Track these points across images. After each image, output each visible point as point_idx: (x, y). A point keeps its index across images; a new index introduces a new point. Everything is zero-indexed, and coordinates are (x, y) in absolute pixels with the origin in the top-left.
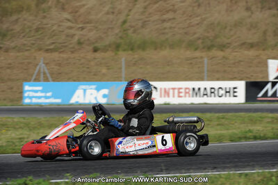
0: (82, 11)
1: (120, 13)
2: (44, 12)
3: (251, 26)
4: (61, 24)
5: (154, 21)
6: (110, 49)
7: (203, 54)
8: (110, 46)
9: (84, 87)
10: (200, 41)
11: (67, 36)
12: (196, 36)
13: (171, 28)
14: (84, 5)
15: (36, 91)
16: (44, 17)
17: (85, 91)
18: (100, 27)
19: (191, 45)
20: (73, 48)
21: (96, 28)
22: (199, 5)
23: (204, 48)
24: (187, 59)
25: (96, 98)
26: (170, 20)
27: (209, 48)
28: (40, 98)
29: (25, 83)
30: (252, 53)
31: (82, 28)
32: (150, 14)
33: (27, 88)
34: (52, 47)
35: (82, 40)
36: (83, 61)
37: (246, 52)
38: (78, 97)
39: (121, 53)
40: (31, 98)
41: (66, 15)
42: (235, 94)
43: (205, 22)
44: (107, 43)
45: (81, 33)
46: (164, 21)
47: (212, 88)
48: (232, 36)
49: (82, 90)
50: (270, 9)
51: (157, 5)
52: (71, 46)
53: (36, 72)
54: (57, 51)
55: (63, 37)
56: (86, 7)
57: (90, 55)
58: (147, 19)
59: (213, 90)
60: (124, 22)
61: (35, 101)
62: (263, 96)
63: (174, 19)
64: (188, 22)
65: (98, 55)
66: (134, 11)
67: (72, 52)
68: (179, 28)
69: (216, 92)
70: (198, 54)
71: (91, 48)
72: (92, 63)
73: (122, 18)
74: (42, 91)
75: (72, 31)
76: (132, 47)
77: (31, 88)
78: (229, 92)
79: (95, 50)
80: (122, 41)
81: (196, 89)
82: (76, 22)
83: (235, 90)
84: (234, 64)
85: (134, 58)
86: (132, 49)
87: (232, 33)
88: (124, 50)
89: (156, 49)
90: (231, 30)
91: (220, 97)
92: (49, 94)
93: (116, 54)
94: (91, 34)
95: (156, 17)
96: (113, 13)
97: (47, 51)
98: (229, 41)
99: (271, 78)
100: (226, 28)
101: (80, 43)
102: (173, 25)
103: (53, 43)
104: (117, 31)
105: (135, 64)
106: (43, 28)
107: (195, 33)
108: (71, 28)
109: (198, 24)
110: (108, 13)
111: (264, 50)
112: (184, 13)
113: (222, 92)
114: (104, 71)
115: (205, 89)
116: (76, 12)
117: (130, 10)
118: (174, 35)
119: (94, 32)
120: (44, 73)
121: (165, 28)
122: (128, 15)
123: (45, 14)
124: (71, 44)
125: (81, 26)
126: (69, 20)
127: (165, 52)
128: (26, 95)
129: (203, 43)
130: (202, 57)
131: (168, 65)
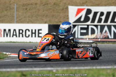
42: (40, 35)
47: (19, 30)
69: (24, 33)
81: (7, 31)
83: (40, 32)
91: (27, 37)
113: (28, 33)
115: (15, 30)
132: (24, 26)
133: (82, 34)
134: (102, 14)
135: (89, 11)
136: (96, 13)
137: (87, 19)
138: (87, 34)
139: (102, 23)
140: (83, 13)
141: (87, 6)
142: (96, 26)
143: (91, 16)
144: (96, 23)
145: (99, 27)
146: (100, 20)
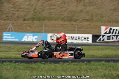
0: (17, 4)
1: (33, 5)
2: (2, 4)
3: (86, 13)
4: (9, 9)
5: (47, 9)
6: (30, 20)
7: (68, 23)
8: (30, 18)
9: (28, 35)
10: (66, 18)
11: (12, 14)
12: (64, 16)
13: (54, 12)
14: (18, 2)
15: (8, 36)
16: (2, 6)
17: (28, 36)
18: (25, 11)
19: (63, 19)
20: (15, 19)
21: (24, 11)
22: (64, 3)
23: (68, 21)
24: (62, 25)
25: (32, 39)
26: (53, 9)
27: (70, 21)
28: (9, 38)
29: (4, 33)
30: (87, 23)
31: (18, 11)
32: (45, 6)
33: (4, 34)
34: (6, 18)
35: (18, 16)
36: (20, 24)
37: (85, 23)
38: (25, 39)
39: (35, 21)
40: (6, 38)
41: (10, 5)
42: (88, 40)
43: (67, 10)
44: (29, 17)
45: (18, 13)
46: (51, 9)
47: (79, 37)
48: (79, 16)
49: (27, 36)
50: (93, 6)
51: (47, 3)
52: (14, 18)
53: (8, 28)
54: (8, 20)
55: (11, 14)
56: (19, 2)
57: (23, 22)
58: (44, 8)
59: (79, 38)
60: (35, 9)
61: (7, 40)
62: (99, 41)
63: (55, 8)
64: (61, 10)
65: (26, 22)
66: (38, 5)
67: (15, 21)
68: (57, 12)
70: (66, 23)
71: (22, 19)
72: (24, 25)
73: (34, 7)
74: (10, 36)
75: (14, 12)
76: (39, 19)
77: (6, 35)
78: (85, 39)
79: (24, 20)
80: (34, 17)
81: (73, 37)
82: (15, 8)
83: (88, 38)
84: (81, 27)
85: (40, 24)
86: (39, 20)
87: (79, 15)
88: (36, 20)
89: (49, 20)
90: (78, 14)
91: (82, 40)
92: (13, 37)
93: (33, 22)
94: (22, 13)
95: (48, 8)
96: (30, 5)
97: (5, 20)
98: (78, 18)
99: (102, 34)
100: (76, 13)
101: (18, 17)
102: (55, 11)
103: (7, 17)
104: (32, 13)
105: (41, 26)
106: (2, 10)
107: (64, 15)
108: (13, 11)
109: (65, 11)
110: (28, 5)
111: (92, 22)
112: (59, 6)
113: (83, 39)
114: (29, 28)
115: (76, 37)
116: (15, 4)
117: (37, 4)
118: (56, 15)
119: (23, 13)
120: (12, 29)
121: (52, 12)
122: (36, 6)
123: (2, 5)
124: (14, 17)
125: (17, 10)
126: (12, 7)
127: (53, 22)
128: (4, 37)
129: (67, 18)
130: (67, 24)
131: (55, 27)
132: (81, 35)
133: (108, 39)
134: (117, 30)
135: (111, 29)
136: (114, 30)
137: (110, 32)
138: (110, 39)
139: (117, 34)
140: (108, 30)
141: (110, 26)
142: (114, 36)
143: (112, 31)
144: (114, 34)
145: (116, 36)
146: (116, 33)
